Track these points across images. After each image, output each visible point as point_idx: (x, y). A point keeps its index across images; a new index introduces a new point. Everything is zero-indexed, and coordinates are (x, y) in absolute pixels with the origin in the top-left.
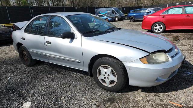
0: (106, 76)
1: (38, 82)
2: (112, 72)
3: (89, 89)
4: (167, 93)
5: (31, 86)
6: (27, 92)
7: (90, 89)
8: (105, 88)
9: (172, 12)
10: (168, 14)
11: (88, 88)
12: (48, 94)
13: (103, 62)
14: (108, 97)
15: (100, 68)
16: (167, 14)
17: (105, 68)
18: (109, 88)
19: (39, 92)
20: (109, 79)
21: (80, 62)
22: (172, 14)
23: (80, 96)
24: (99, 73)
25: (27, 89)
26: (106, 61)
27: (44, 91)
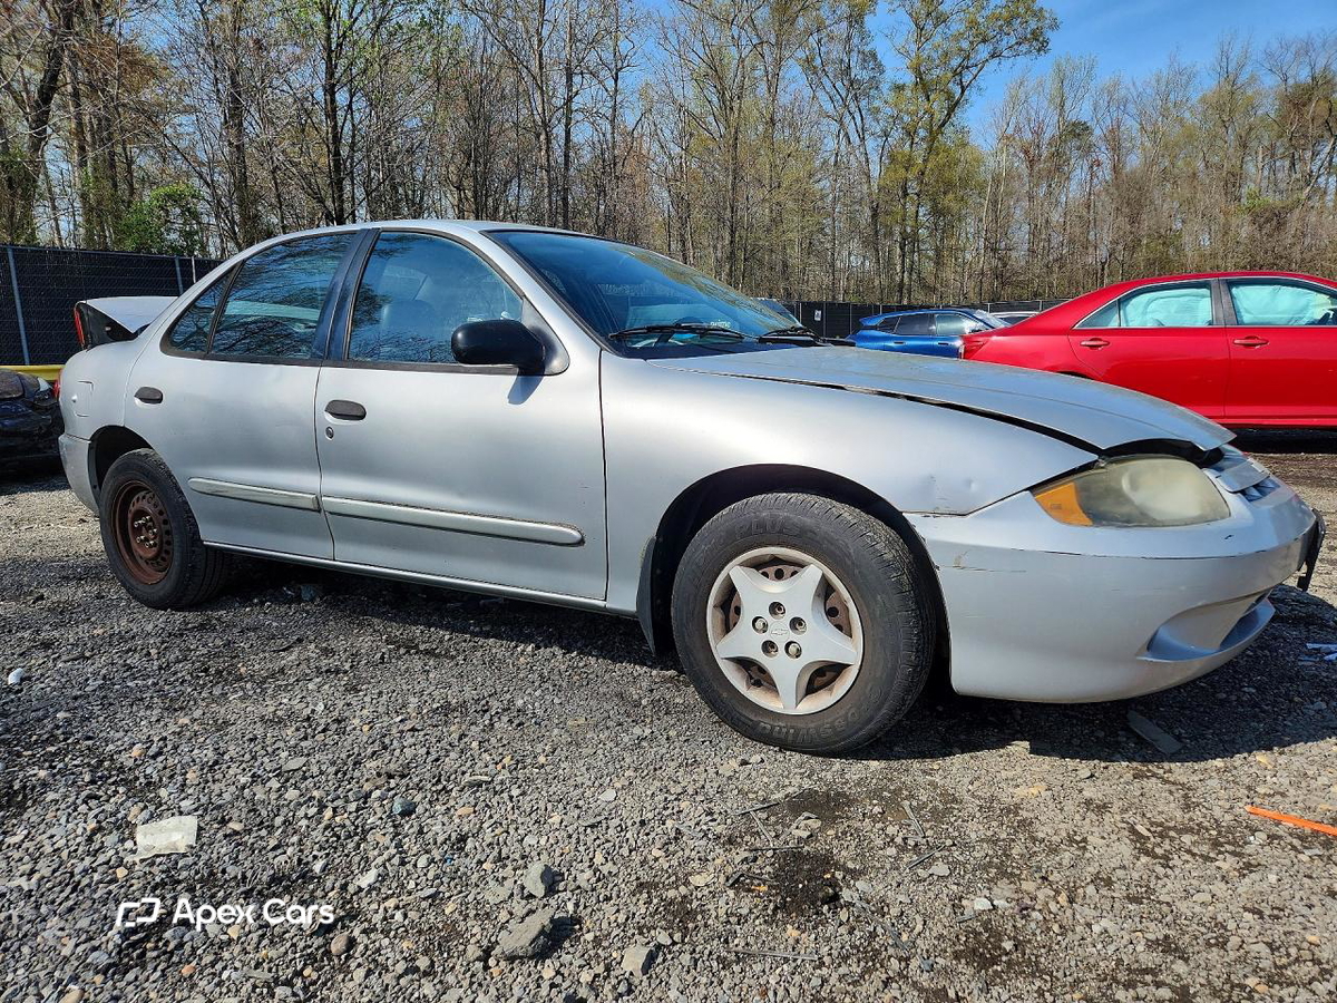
0: (779, 631)
1: (242, 699)
2: (826, 597)
3: (641, 739)
4: (1218, 763)
5: (193, 720)
6: (160, 753)
7: (652, 738)
8: (766, 724)
9: (1144, 313)
10: (1124, 326)
11: (637, 731)
12: (332, 769)
13: (761, 525)
14: (796, 784)
15: (736, 572)
16: (1114, 324)
17: (771, 570)
18: (801, 725)
19: (254, 758)
20: (798, 654)
21: (581, 542)
22: (1149, 326)
23: (580, 780)
24: (720, 615)
25: (164, 739)
26: (783, 514)
27: (295, 751)
